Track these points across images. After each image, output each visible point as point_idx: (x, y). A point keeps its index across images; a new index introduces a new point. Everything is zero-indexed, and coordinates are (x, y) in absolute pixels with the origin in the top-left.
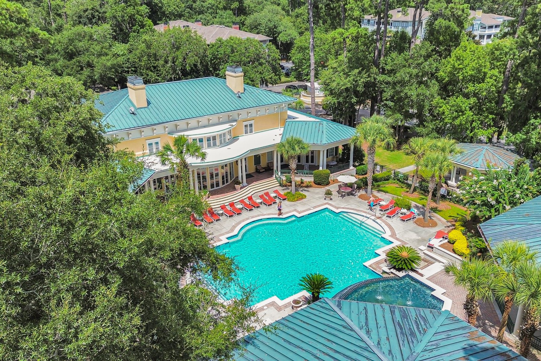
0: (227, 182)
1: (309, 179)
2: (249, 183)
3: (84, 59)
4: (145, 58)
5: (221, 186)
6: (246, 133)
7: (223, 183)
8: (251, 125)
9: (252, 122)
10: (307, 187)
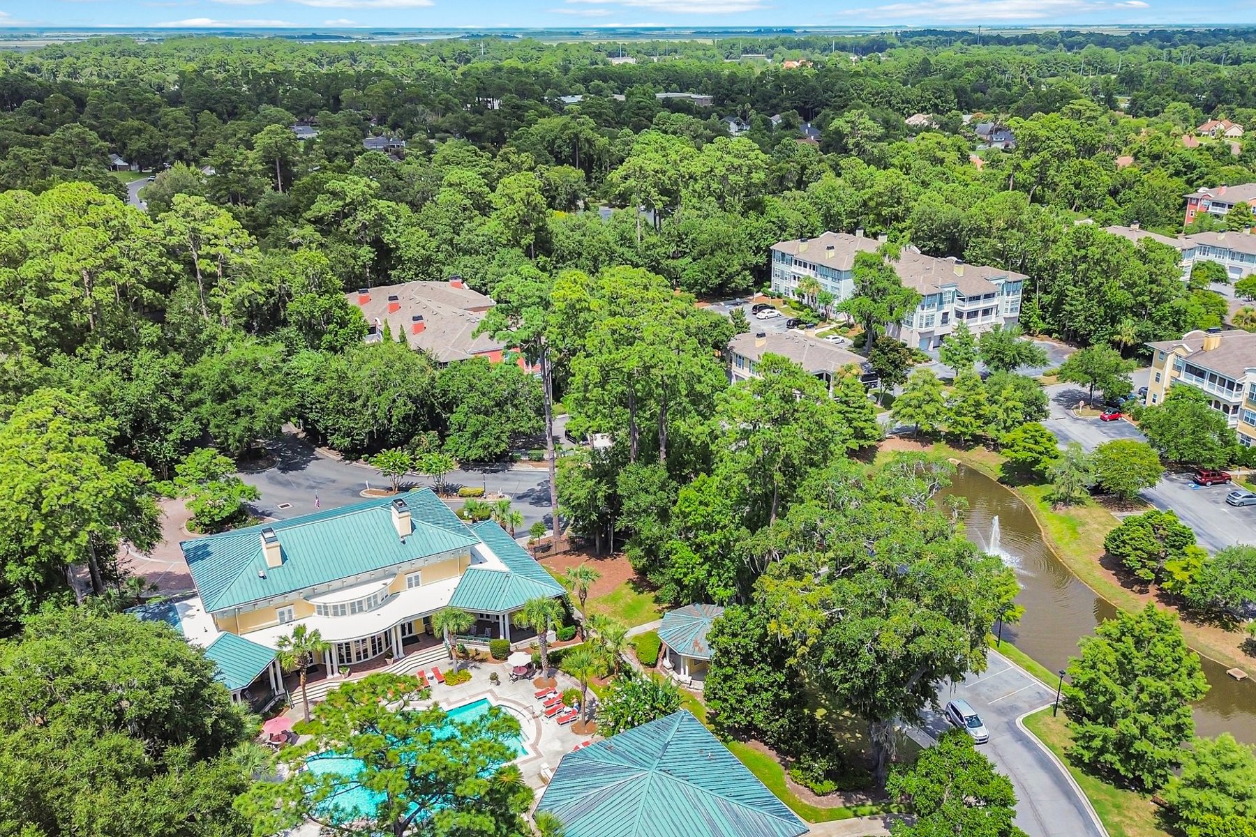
0: (380, 650)
1: (485, 649)
2: (407, 653)
3: (242, 401)
4: (334, 397)
5: (371, 657)
6: (410, 586)
7: (374, 653)
8: (417, 577)
9: (418, 573)
10: (482, 661)
